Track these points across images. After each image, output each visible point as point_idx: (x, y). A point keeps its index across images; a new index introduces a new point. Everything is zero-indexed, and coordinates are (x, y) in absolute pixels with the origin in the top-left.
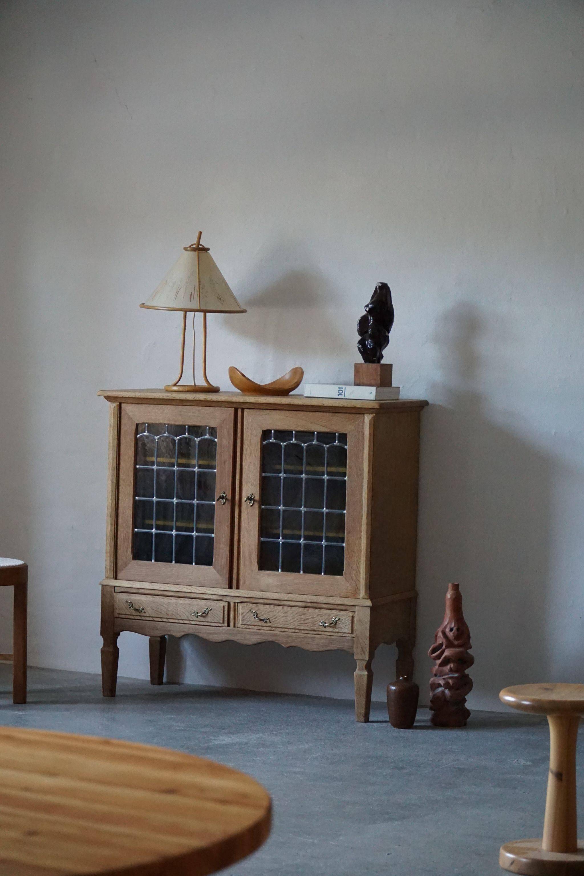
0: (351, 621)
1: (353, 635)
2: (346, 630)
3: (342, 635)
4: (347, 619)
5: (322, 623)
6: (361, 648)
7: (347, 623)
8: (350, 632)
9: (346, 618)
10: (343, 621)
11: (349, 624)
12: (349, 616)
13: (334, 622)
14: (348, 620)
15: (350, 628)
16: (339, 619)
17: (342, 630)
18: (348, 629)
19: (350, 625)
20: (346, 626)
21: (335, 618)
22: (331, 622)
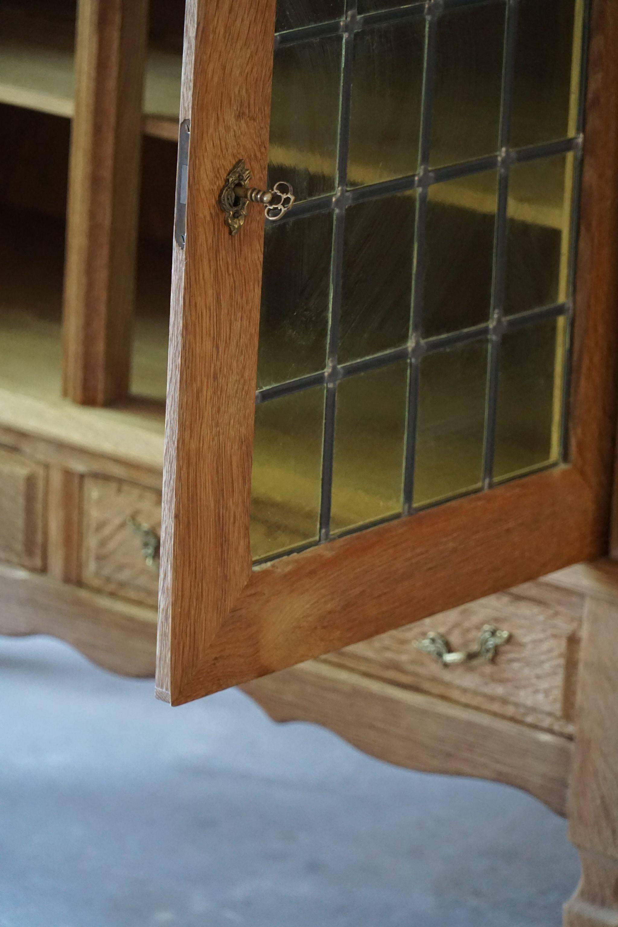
0: (562, 661)
1: (570, 729)
2: (540, 697)
3: (525, 714)
4: (545, 646)
5: (433, 640)
6: (598, 802)
7: (547, 667)
8: (557, 708)
9: (541, 641)
10: (526, 653)
11: (555, 673)
12: (554, 636)
13: (488, 651)
14: (550, 651)
15: (557, 693)
16: (510, 639)
17: (522, 693)
18: (547, 692)
19: (559, 680)
20: (538, 677)
21: (493, 633)
22: (475, 647)
